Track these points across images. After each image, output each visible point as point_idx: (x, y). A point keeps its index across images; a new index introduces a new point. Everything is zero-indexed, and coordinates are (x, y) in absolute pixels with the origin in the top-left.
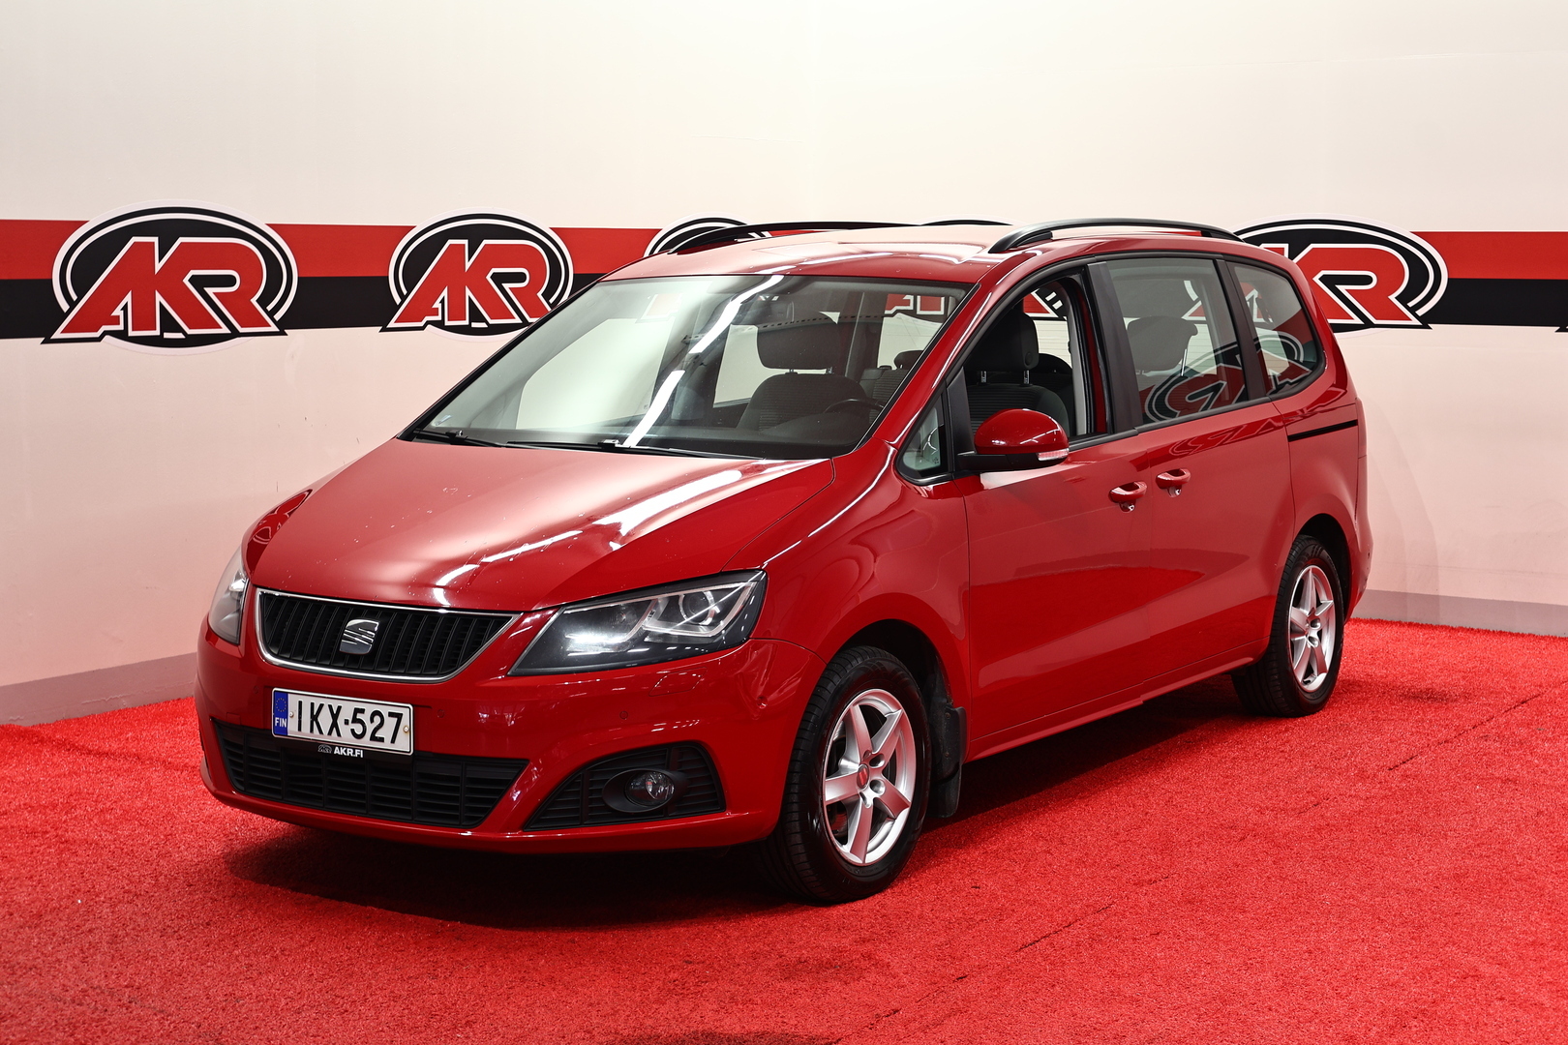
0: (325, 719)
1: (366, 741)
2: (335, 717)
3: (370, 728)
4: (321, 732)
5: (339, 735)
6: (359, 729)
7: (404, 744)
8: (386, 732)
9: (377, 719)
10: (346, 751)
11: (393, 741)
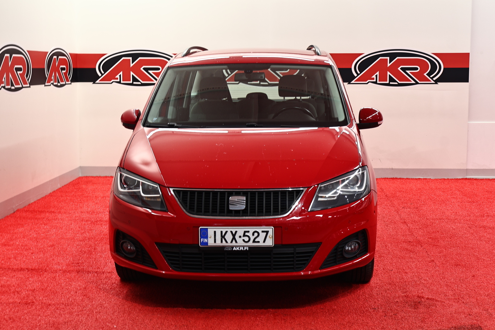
0: (229, 237)
1: (251, 244)
2: (234, 235)
3: (252, 238)
4: (226, 242)
5: (236, 242)
6: (246, 239)
7: (270, 242)
8: (261, 239)
9: (256, 234)
10: (239, 248)
11: (264, 242)
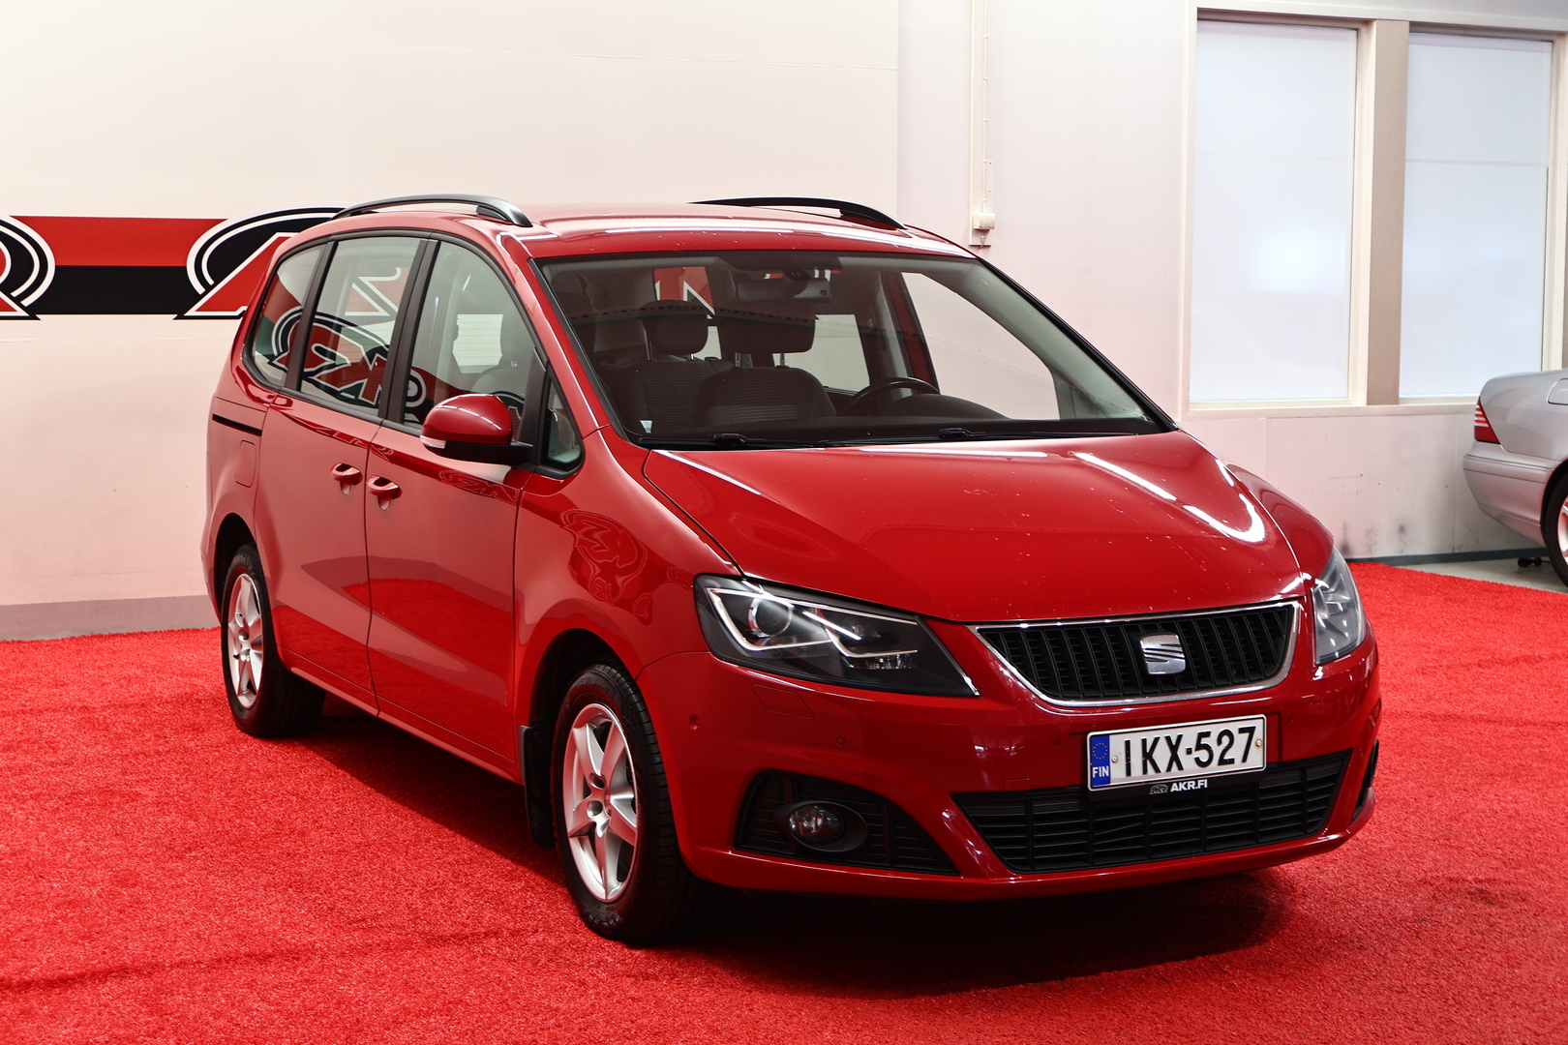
0: (1162, 755)
1: (1214, 768)
2: (1174, 748)
3: (1217, 751)
4: (1157, 770)
5: (1180, 768)
6: (1204, 756)
7: (1257, 760)
8: (1235, 753)
9: (1226, 740)
10: (1186, 786)
11: (1244, 760)
